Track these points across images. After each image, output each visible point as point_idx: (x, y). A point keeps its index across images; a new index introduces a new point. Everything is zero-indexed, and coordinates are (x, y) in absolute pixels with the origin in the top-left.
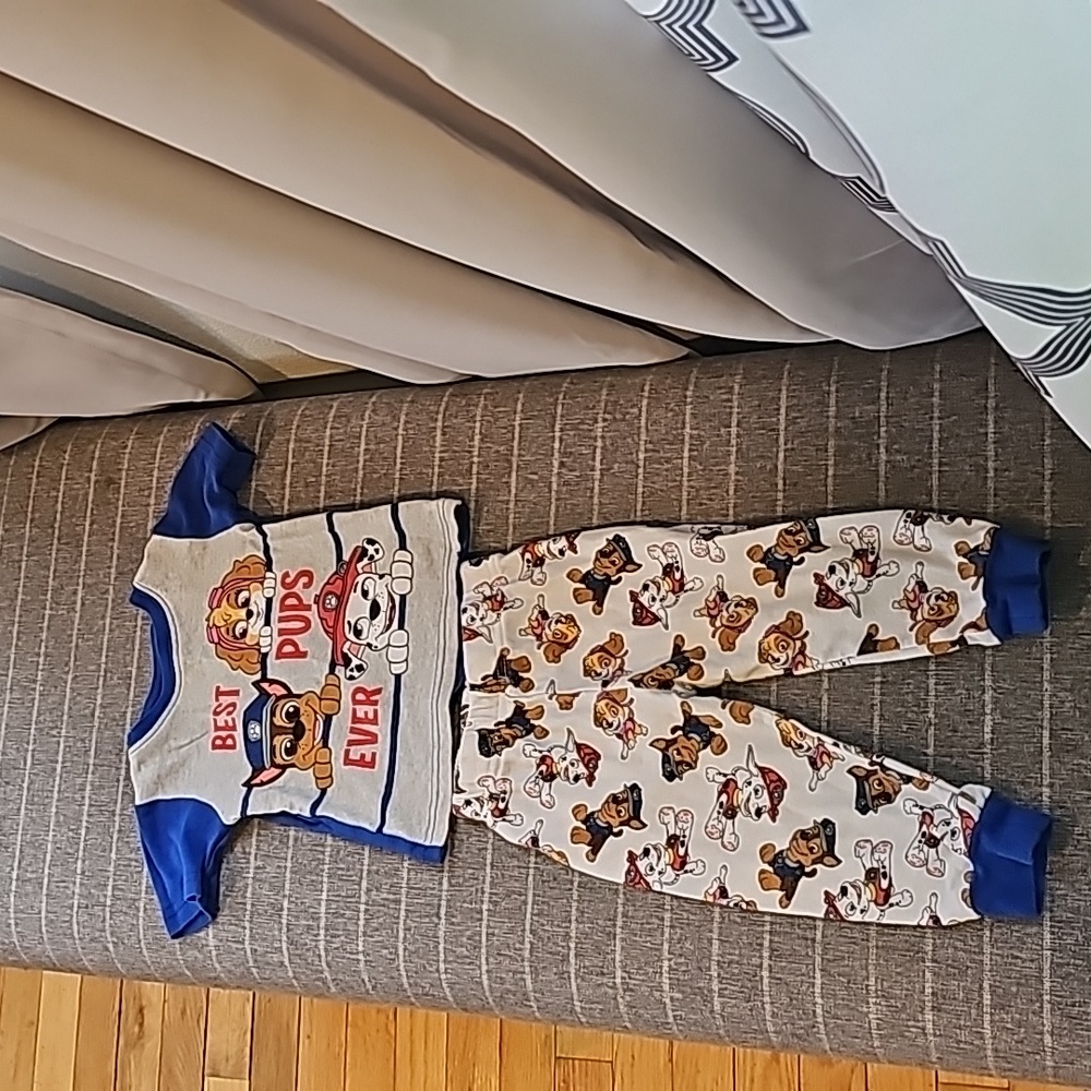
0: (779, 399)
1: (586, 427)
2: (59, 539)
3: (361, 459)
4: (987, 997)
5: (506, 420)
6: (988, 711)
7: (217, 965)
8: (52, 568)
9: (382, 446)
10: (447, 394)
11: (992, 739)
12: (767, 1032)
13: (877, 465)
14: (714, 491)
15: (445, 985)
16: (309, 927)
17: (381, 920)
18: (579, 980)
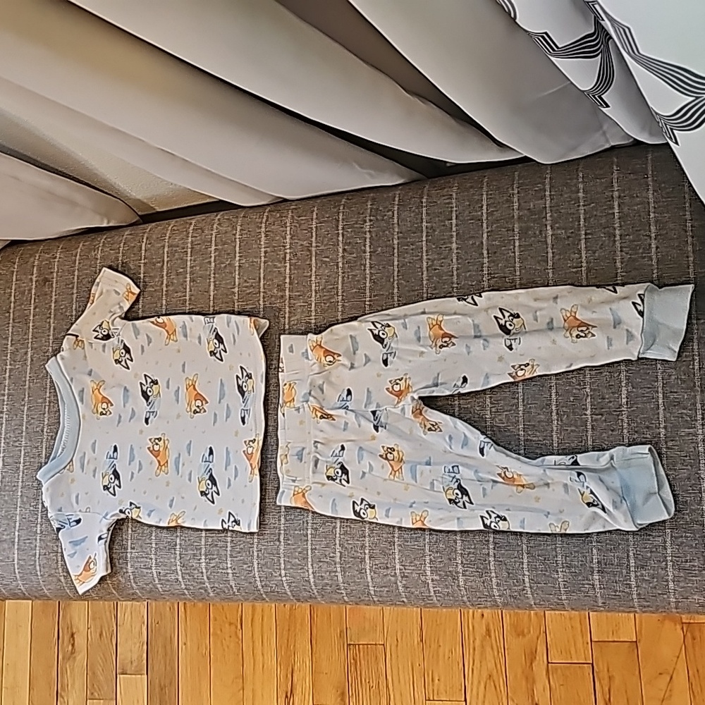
0: (482, 200)
1: (358, 226)
2: (13, 320)
3: (213, 255)
4: (632, 561)
5: (306, 225)
6: (624, 385)
7: (134, 585)
8: (10, 339)
9: (226, 246)
10: (267, 210)
11: (627, 402)
12: (494, 596)
13: (546, 237)
14: (443, 261)
15: (285, 585)
16: (194, 555)
17: (242, 546)
18: (372, 574)
